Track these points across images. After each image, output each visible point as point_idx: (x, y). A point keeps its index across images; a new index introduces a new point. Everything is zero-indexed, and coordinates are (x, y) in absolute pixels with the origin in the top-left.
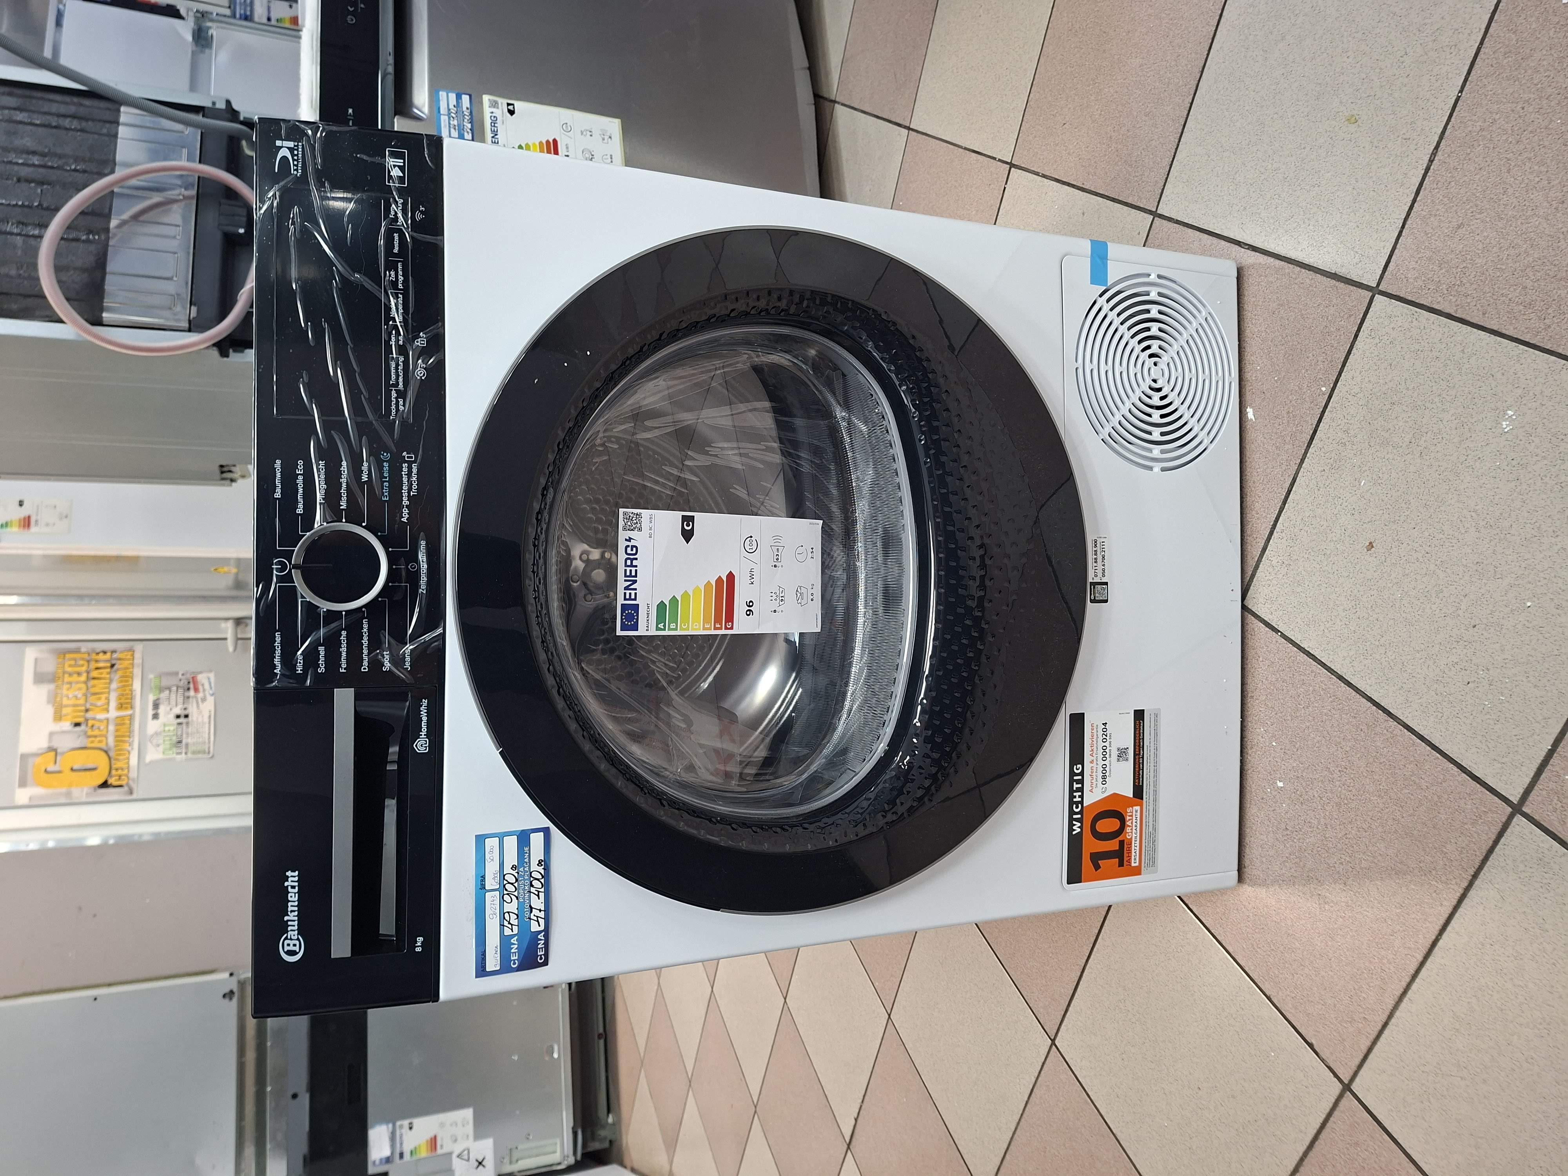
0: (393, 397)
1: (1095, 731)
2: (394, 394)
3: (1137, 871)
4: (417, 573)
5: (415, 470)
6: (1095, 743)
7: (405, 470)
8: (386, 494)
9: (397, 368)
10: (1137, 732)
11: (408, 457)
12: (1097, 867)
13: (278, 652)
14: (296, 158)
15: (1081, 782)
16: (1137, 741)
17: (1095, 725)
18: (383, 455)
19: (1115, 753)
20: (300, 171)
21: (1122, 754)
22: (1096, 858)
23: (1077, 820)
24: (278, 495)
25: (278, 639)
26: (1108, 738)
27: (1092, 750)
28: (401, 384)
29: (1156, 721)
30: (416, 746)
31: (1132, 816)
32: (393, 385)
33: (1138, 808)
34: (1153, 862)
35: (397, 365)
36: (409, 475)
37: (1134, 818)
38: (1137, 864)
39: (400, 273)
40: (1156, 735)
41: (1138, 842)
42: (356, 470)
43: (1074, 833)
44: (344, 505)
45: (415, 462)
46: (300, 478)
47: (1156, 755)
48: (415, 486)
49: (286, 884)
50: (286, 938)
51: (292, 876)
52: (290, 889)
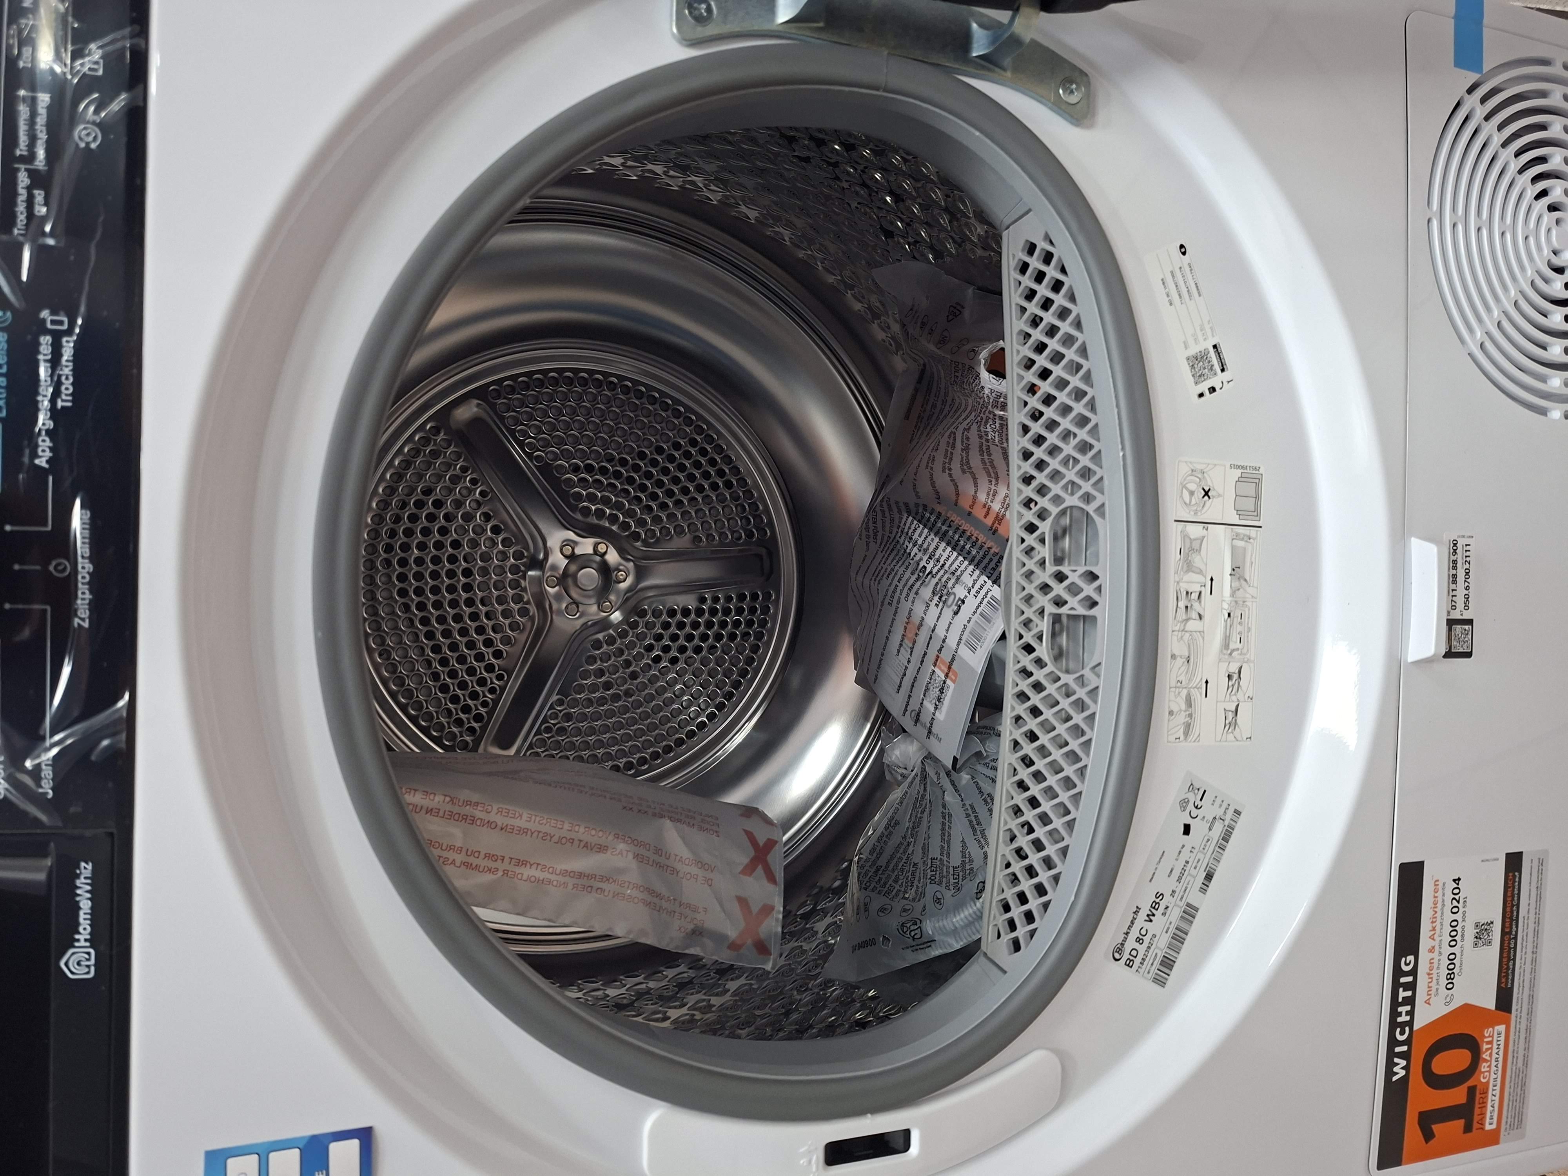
0: (21, 185)
1: (1440, 894)
3: (1493, 1139)
4: (68, 586)
5: (67, 352)
6: (1438, 915)
7: (45, 349)
9: (32, 122)
10: (1509, 894)
11: (53, 322)
12: (1428, 1136)
15: (1412, 986)
16: (1508, 909)
17: (1440, 884)
19: (1470, 932)
21: (1482, 932)
22: (1427, 1120)
23: (1401, 1055)
26: (1460, 906)
27: (1434, 929)
28: (40, 158)
29: (1540, 872)
30: (66, 963)
31: (1491, 1043)
32: (22, 159)
33: (1502, 1028)
34: (1519, 1121)
35: (33, 114)
36: (55, 361)
37: (1495, 1046)
38: (1494, 1126)
40: (1539, 897)
41: (1498, 1088)
43: (1395, 1078)
45: (68, 334)
47: (1536, 933)
48: (67, 387)
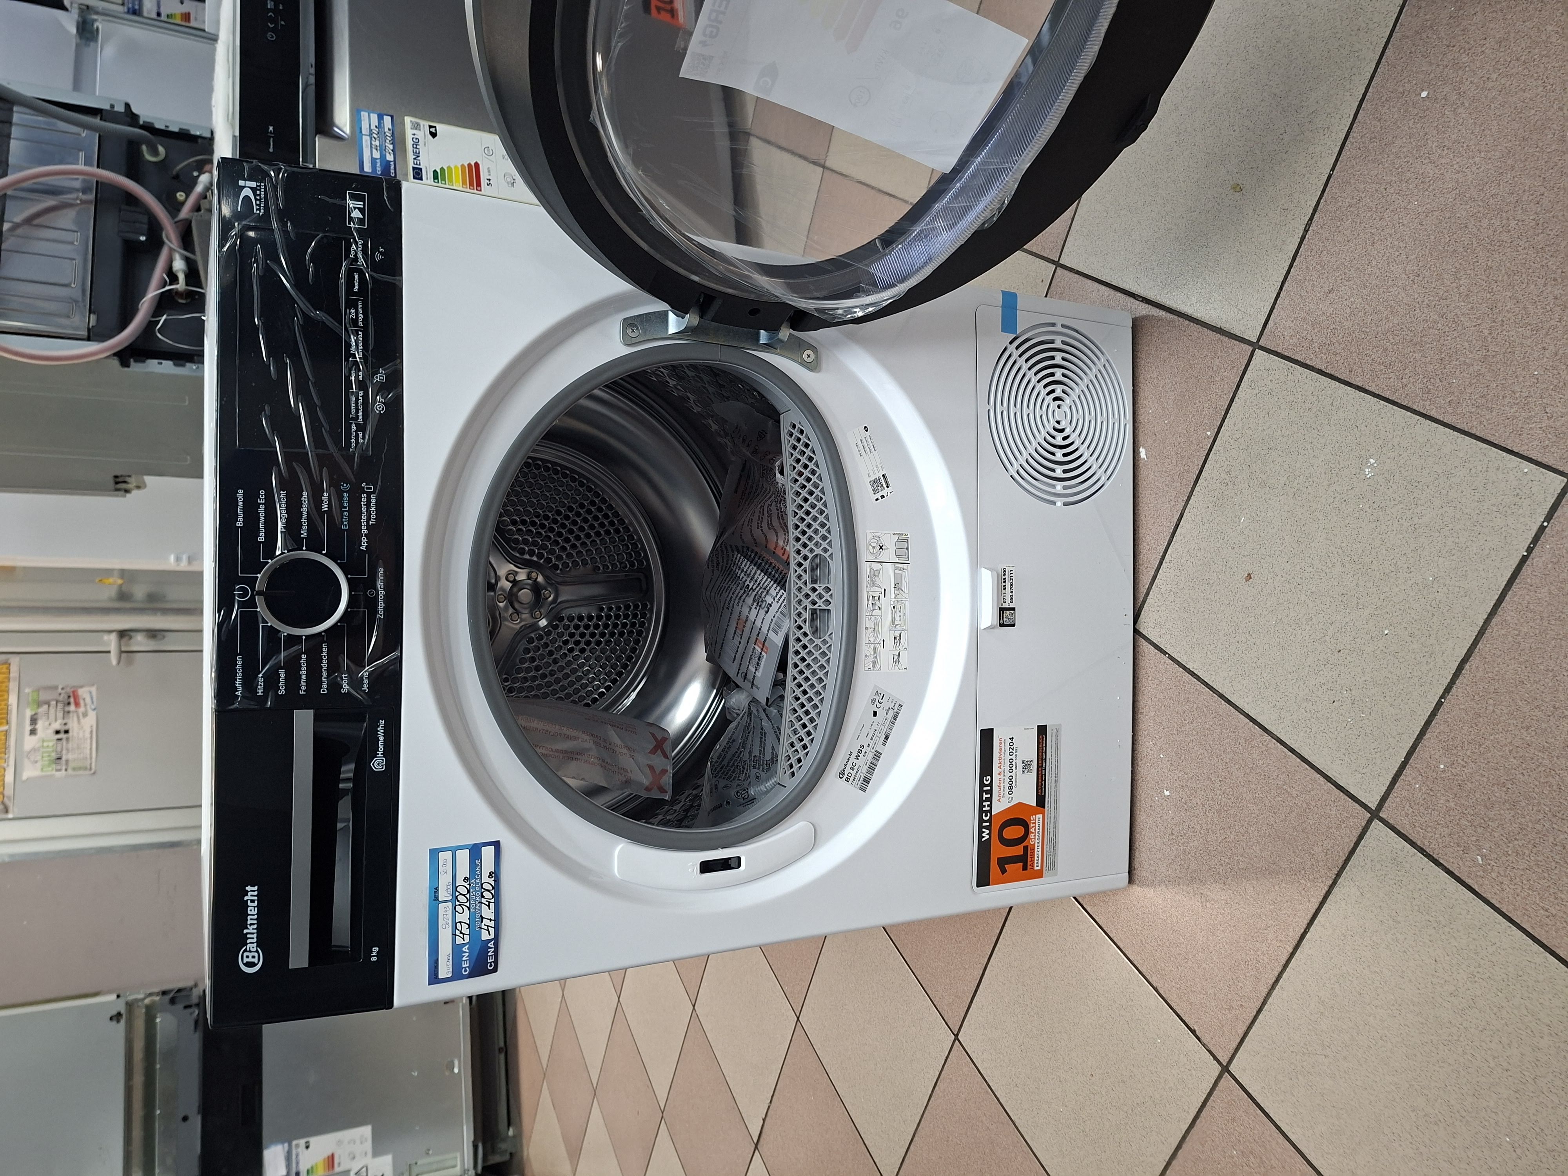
0: (353, 430)
1: (1002, 745)
2: (354, 427)
3: (1039, 874)
4: (376, 599)
5: (373, 501)
6: (1002, 756)
7: (364, 500)
8: (345, 523)
9: (356, 403)
10: (1040, 747)
11: (367, 488)
12: (1004, 871)
13: (239, 674)
14: (258, 198)
15: (990, 792)
16: (1040, 754)
17: (1003, 740)
18: (343, 486)
19: (1020, 766)
20: (262, 211)
21: (1027, 765)
22: (1003, 863)
23: (986, 827)
24: (239, 524)
25: (239, 663)
26: (1014, 751)
27: (1000, 763)
28: (360, 418)
29: (1057, 735)
30: (373, 764)
31: (1035, 823)
32: (353, 419)
33: (1040, 816)
34: (1053, 866)
35: (357, 400)
36: (368, 505)
37: (1037, 825)
38: (1039, 868)
39: (360, 311)
40: (1057, 748)
41: (1040, 847)
42: (316, 500)
43: (983, 839)
44: (304, 534)
45: (373, 493)
46: (262, 507)
47: (1057, 767)
48: (373, 516)
49: (246, 898)
50: (245, 951)
51: (251, 891)
52: (249, 903)
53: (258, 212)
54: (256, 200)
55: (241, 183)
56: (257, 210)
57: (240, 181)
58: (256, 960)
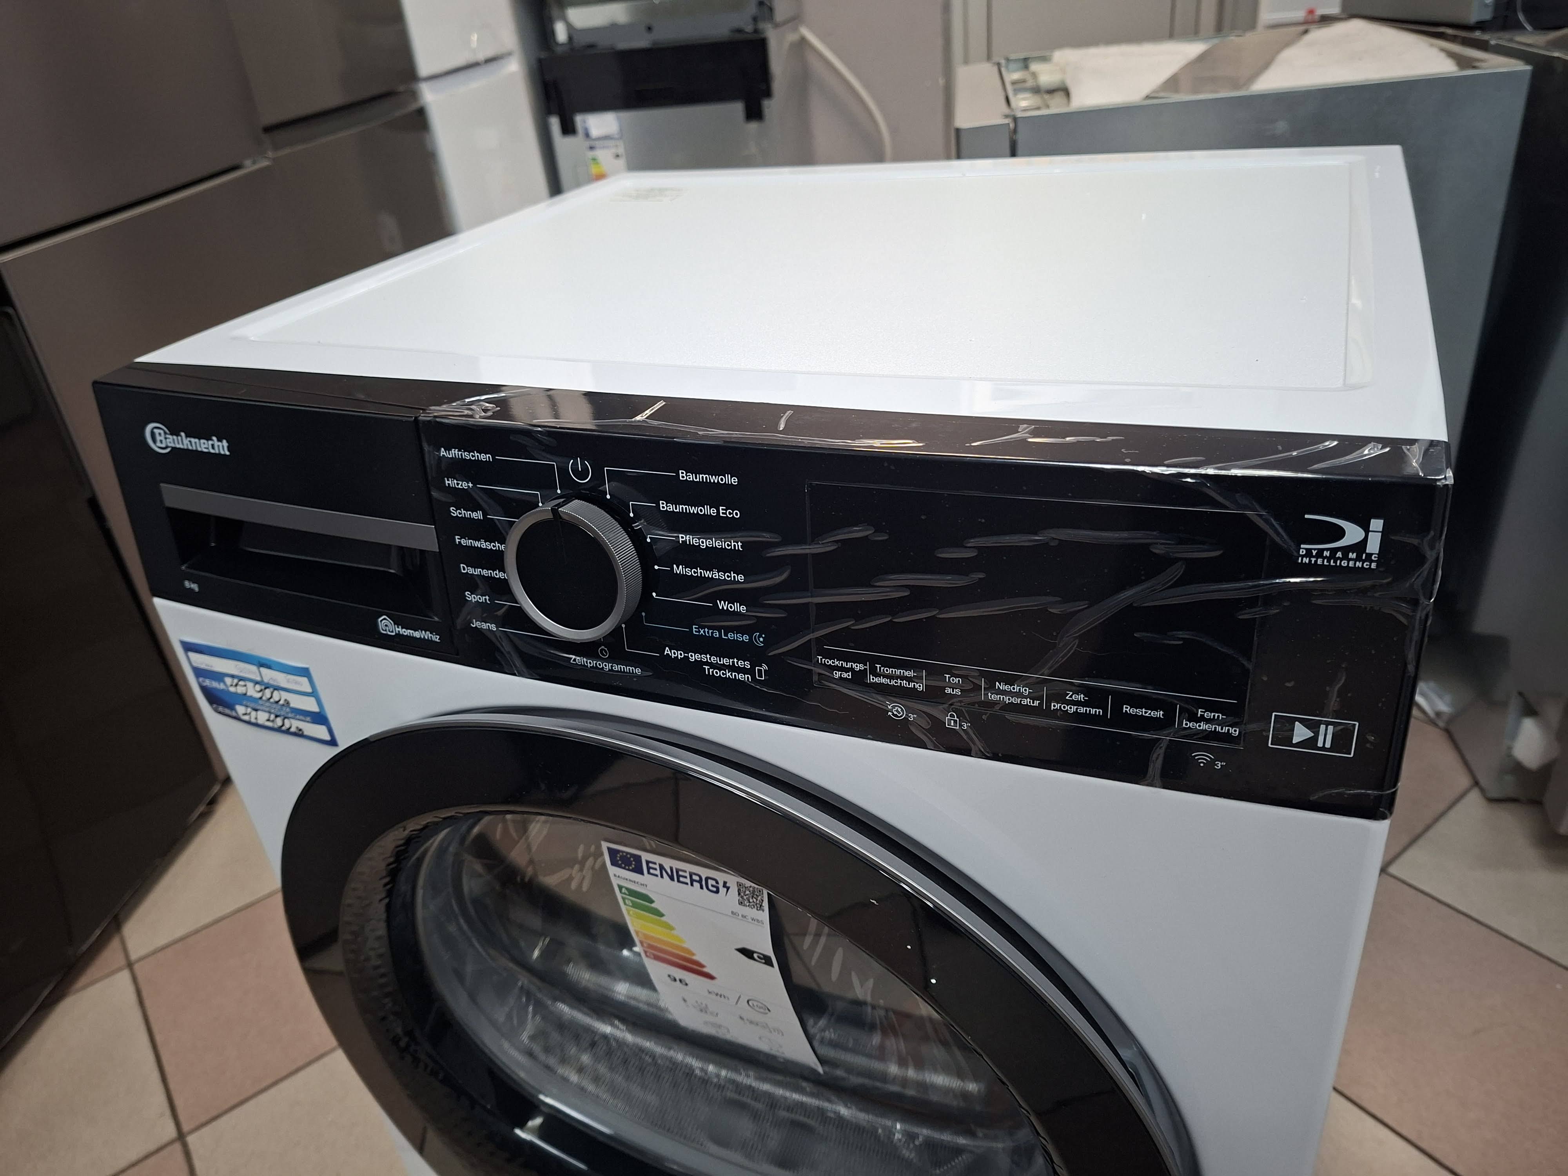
0: (854, 666)
2: (858, 667)
5: (741, 677)
7: (741, 664)
8: (702, 632)
9: (903, 678)
11: (760, 671)
13: (467, 456)
14: (1339, 554)
18: (760, 636)
20: (1306, 560)
24: (683, 475)
25: (484, 457)
28: (876, 680)
30: (385, 619)
32: (874, 668)
35: (910, 680)
36: (733, 668)
39: (1082, 710)
42: (732, 596)
44: (679, 570)
45: (753, 677)
46: (713, 512)
48: (718, 673)
49: (214, 438)
50: (165, 433)
51: (223, 446)
52: (210, 442)
53: (1302, 552)
54: (1334, 551)
55: (1377, 524)
56: (1309, 551)
57: (1381, 522)
58: (159, 444)
